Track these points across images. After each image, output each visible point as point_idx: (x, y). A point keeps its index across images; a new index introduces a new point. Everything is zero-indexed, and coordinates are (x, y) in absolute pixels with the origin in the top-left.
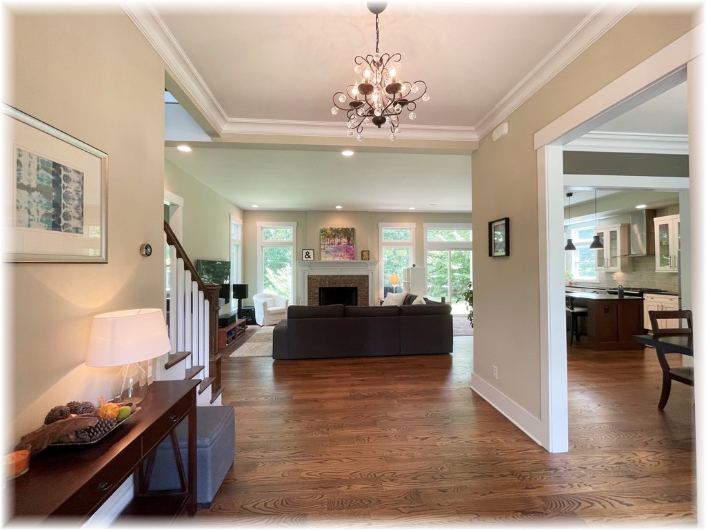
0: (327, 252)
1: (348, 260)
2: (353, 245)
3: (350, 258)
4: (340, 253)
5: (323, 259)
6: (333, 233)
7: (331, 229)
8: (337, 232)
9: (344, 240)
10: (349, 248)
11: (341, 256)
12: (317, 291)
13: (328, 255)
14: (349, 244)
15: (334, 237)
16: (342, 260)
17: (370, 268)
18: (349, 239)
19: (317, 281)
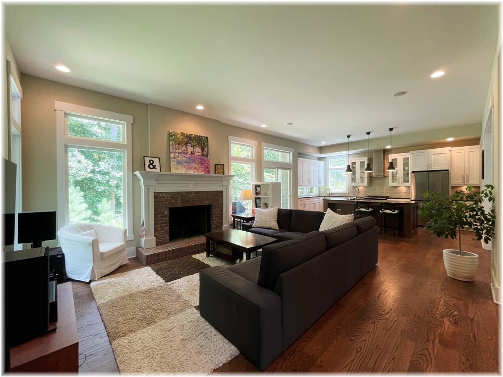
0: (179, 163)
1: (202, 173)
2: (207, 156)
3: (205, 171)
4: (194, 165)
5: (173, 171)
6: (186, 140)
7: (183, 134)
8: (190, 139)
9: (198, 150)
10: (203, 160)
11: (196, 168)
12: (167, 213)
13: (179, 166)
14: (203, 155)
15: (186, 144)
16: (196, 173)
17: (224, 183)
18: (203, 149)
19: (167, 200)
